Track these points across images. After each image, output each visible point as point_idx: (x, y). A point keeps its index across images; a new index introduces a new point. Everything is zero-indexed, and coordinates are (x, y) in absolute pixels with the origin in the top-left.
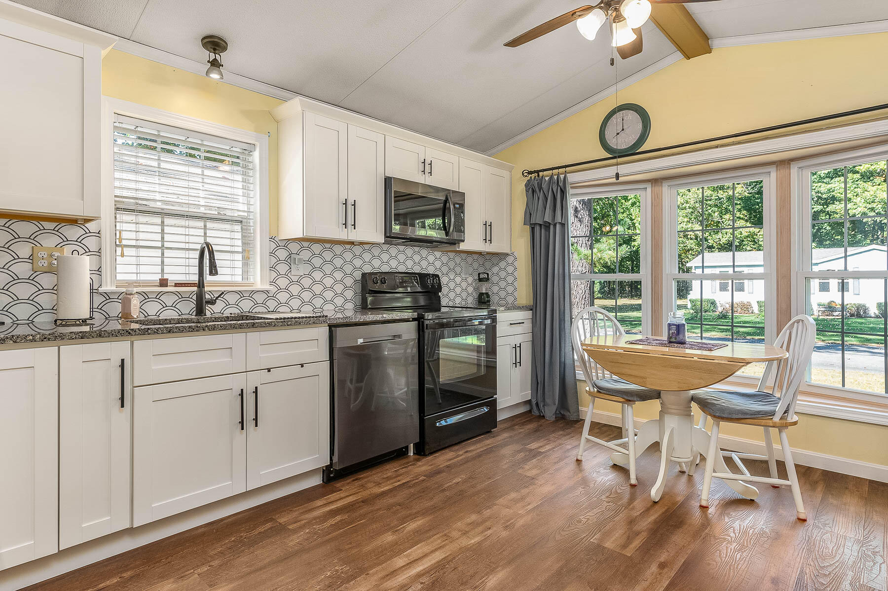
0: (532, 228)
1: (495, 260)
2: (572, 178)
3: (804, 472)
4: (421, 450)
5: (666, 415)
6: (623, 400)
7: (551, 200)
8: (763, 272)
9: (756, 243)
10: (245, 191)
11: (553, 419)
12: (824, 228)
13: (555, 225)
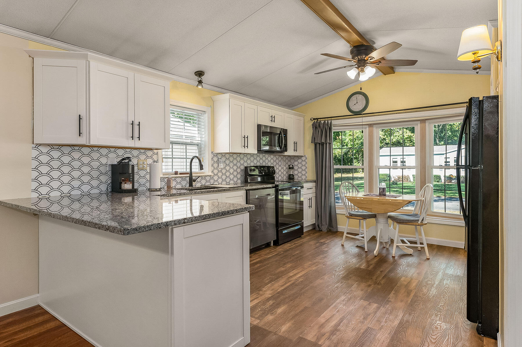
0: (315, 144)
1: (296, 159)
2: (334, 122)
3: (430, 246)
4: (277, 243)
5: (378, 224)
6: (362, 218)
7: (324, 133)
8: (415, 165)
9: (412, 142)
10: (198, 131)
11: (326, 231)
12: (448, 133)
13: (326, 144)
